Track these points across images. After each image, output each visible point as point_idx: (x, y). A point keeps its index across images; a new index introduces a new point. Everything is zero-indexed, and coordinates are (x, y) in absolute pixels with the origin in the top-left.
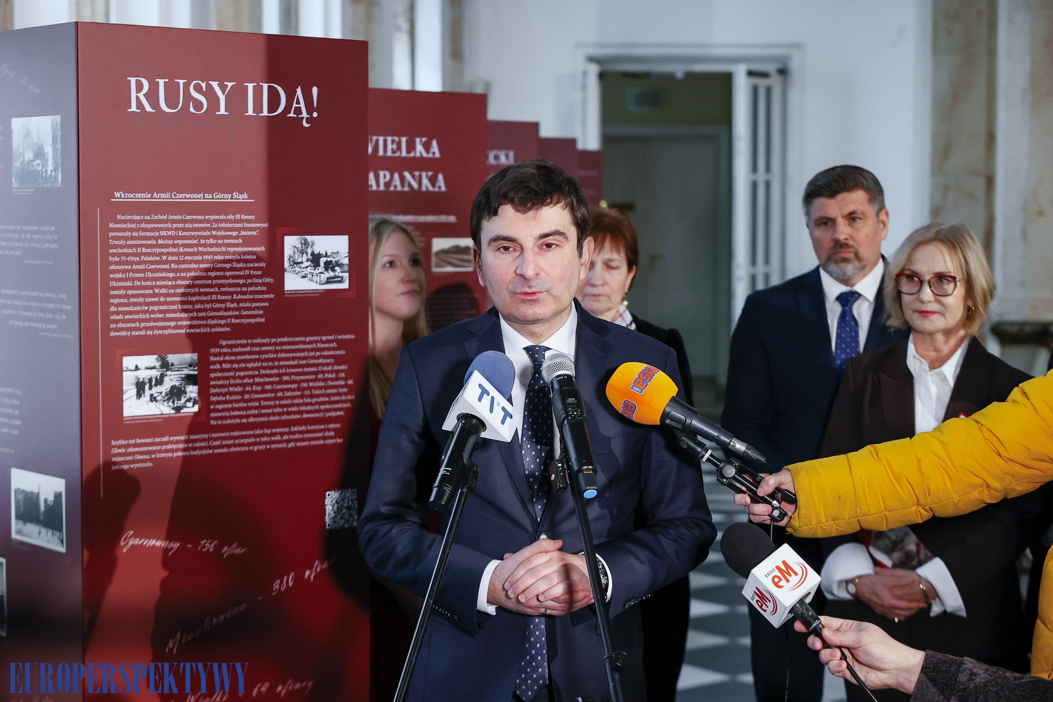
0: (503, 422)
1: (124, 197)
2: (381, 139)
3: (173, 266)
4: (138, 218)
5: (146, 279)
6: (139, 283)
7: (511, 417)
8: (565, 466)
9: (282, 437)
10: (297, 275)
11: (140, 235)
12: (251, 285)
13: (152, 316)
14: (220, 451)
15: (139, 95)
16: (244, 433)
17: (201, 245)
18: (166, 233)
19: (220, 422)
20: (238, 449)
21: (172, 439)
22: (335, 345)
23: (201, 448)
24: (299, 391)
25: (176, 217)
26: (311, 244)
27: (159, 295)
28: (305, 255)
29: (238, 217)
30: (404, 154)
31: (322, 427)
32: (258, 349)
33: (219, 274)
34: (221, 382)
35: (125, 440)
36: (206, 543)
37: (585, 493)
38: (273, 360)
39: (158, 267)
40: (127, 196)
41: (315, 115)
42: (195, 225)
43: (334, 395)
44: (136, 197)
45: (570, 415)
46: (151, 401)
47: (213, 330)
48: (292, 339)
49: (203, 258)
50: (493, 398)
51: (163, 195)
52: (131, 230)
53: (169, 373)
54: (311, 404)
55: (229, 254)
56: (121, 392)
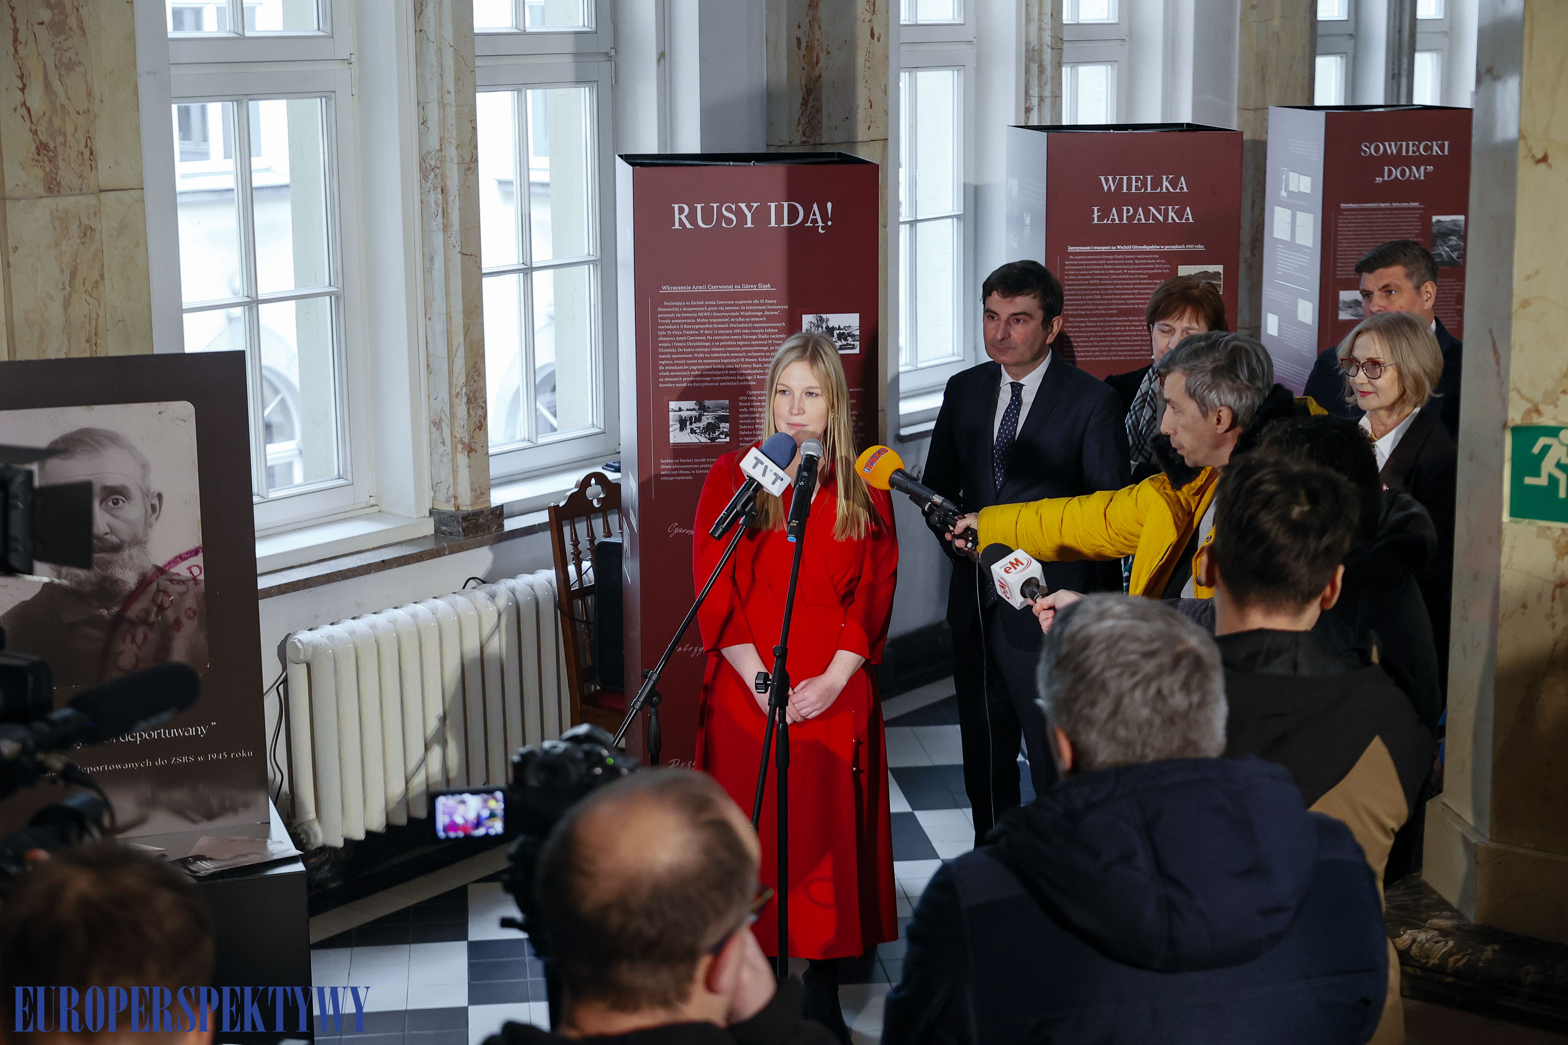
0: (775, 483)
1: (669, 289)
2: (1125, 178)
3: (709, 337)
4: (680, 304)
5: (687, 347)
6: (681, 350)
7: (781, 480)
11: (682, 316)
13: (692, 373)
15: (681, 216)
17: (732, 322)
18: (703, 314)
21: (708, 460)
25: (710, 303)
26: (825, 320)
27: (697, 358)
28: (820, 329)
29: (762, 301)
30: (1149, 190)
33: (746, 343)
34: (748, 421)
35: (670, 459)
39: (697, 338)
40: (672, 288)
41: (830, 223)
42: (727, 308)
44: (679, 289)
46: (692, 433)
47: (741, 383)
49: (733, 332)
50: (766, 467)
51: (700, 287)
52: (675, 312)
53: (706, 414)
55: (755, 328)
56: (668, 426)
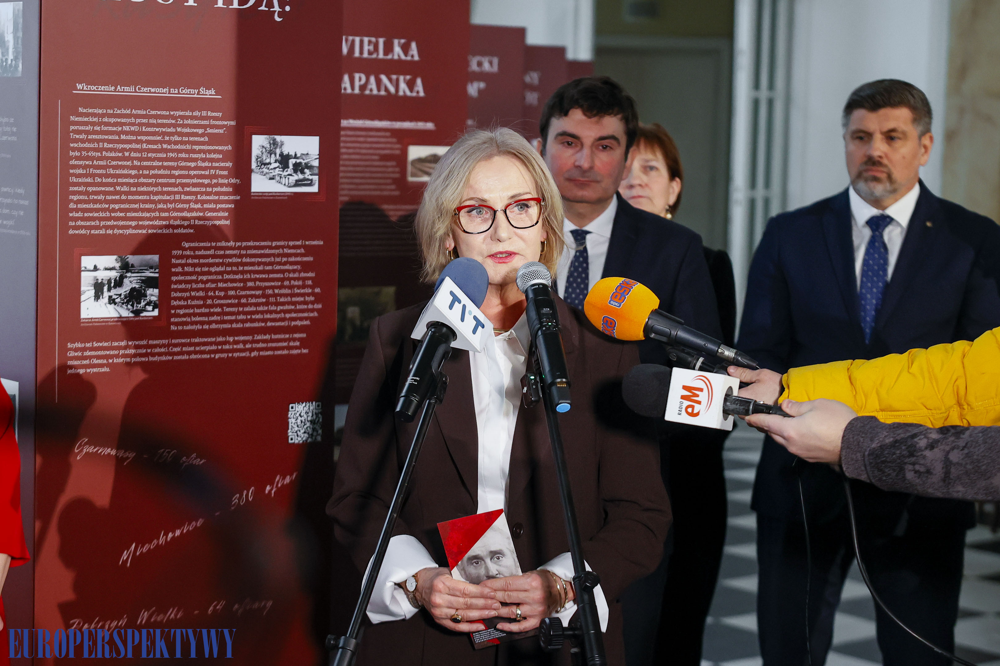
0: (474, 331)
1: (87, 89)
2: (357, 39)
3: (135, 163)
4: (100, 111)
5: (107, 176)
6: (99, 180)
7: (483, 327)
8: (538, 379)
9: (244, 346)
10: (265, 177)
11: (102, 129)
12: (216, 185)
13: (113, 215)
14: (179, 357)
16: (206, 340)
17: (165, 142)
18: (129, 128)
19: (180, 328)
20: (199, 356)
21: (130, 343)
22: (302, 251)
23: (160, 354)
24: (264, 298)
25: (139, 112)
26: (279, 144)
27: (120, 193)
28: (273, 156)
29: (204, 113)
30: (381, 56)
31: (287, 336)
32: (222, 252)
33: (183, 172)
34: (183, 286)
35: (81, 343)
36: (164, 452)
37: (557, 407)
38: (237, 264)
39: (120, 163)
40: (90, 88)
41: (288, 8)
42: (160, 121)
43: (300, 303)
44: (99, 89)
45: (545, 326)
46: (110, 303)
47: (175, 231)
48: (257, 244)
49: (167, 155)
50: (464, 307)
51: (127, 89)
52: (93, 124)
53: (129, 274)
54: (276, 312)
55: (194, 151)
56: (78, 293)
